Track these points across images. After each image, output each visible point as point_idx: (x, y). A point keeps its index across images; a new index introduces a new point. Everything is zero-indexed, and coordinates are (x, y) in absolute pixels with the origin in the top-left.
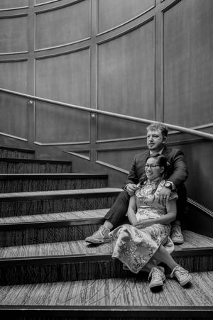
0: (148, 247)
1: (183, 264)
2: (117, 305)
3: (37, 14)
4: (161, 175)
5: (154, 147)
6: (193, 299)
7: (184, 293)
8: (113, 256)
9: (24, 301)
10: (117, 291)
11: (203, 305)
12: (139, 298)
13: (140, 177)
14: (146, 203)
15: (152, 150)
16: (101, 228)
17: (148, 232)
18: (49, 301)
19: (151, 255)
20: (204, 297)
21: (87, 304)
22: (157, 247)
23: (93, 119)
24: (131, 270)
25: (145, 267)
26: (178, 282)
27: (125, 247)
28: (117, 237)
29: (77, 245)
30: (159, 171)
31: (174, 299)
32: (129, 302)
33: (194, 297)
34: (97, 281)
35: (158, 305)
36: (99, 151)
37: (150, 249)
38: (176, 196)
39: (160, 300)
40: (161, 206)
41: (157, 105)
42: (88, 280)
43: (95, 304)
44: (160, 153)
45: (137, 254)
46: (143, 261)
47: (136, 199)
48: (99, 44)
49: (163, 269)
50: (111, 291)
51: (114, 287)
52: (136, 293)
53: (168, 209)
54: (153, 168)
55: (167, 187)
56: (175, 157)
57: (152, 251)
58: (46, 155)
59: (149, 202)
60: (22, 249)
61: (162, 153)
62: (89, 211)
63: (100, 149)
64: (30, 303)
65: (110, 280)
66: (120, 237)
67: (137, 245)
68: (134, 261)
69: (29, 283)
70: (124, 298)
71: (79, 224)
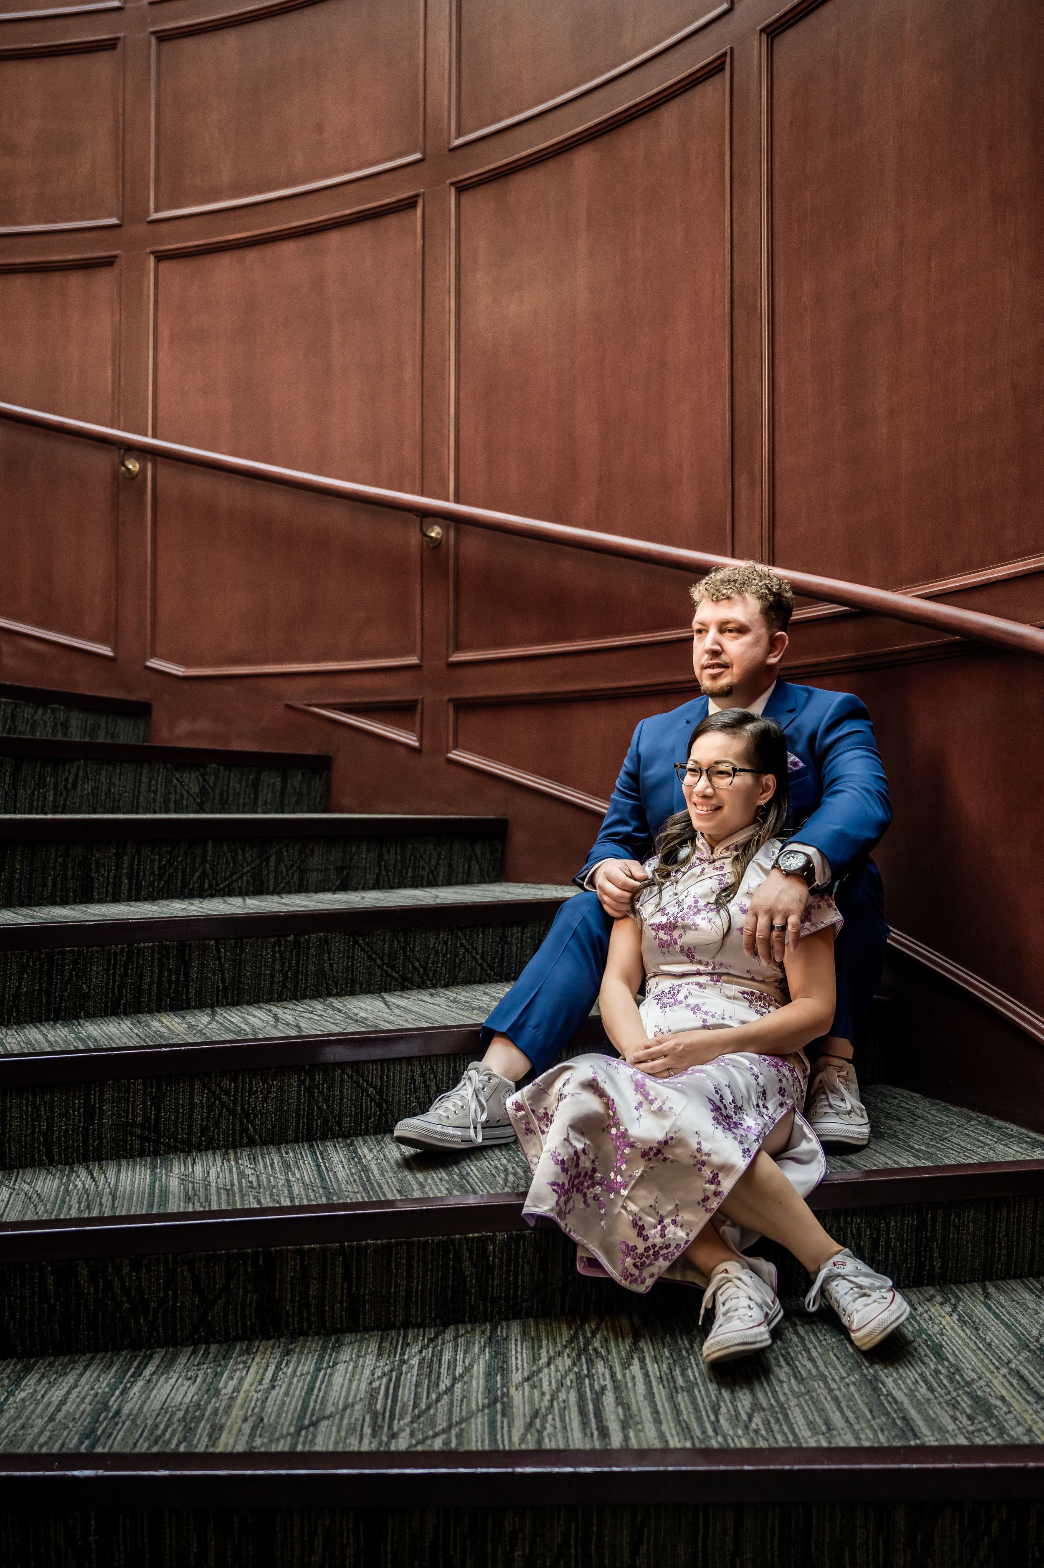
0: (699, 1161)
1: (866, 1244)
2: (548, 1444)
3: (164, 37)
4: (759, 816)
5: (724, 681)
6: (913, 1413)
7: (874, 1385)
8: (530, 1207)
9: (89, 1433)
10: (547, 1379)
11: (962, 1441)
12: (655, 1412)
13: (661, 824)
14: (689, 954)
15: (716, 695)
16: (473, 1076)
17: (699, 1090)
18: (216, 1430)
19: (715, 1204)
20: (965, 1402)
21: (402, 1444)
22: (742, 1164)
23: (436, 545)
24: (615, 1274)
25: (685, 1261)
26: (843, 1331)
27: (585, 1163)
28: (547, 1118)
29: (355, 1157)
30: (748, 795)
31: (821, 1410)
32: (604, 1432)
33: (917, 1405)
34: (449, 1335)
35: (745, 1443)
36: (463, 706)
37: (707, 1172)
38: (833, 917)
39: (757, 1420)
40: (762, 965)
41: (743, 481)
42: (407, 1325)
43: (438, 1444)
44: (757, 708)
45: (646, 1197)
46: (671, 1229)
47: (640, 934)
48: (462, 188)
49: (769, 1268)
50: (517, 1377)
51: (535, 1358)
52: (641, 1388)
53: (795, 979)
54: (723, 783)
55: (788, 874)
56: (829, 729)
57: (715, 1180)
58: (203, 725)
59: (704, 947)
60: (81, 1179)
61: (766, 712)
62: (415, 994)
63: (468, 693)
64: (117, 1444)
65: (515, 1329)
66: (563, 1115)
67: (644, 1154)
68: (628, 1234)
69: (117, 1349)
70: (583, 1412)
71: (363, 1054)
